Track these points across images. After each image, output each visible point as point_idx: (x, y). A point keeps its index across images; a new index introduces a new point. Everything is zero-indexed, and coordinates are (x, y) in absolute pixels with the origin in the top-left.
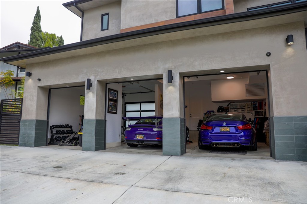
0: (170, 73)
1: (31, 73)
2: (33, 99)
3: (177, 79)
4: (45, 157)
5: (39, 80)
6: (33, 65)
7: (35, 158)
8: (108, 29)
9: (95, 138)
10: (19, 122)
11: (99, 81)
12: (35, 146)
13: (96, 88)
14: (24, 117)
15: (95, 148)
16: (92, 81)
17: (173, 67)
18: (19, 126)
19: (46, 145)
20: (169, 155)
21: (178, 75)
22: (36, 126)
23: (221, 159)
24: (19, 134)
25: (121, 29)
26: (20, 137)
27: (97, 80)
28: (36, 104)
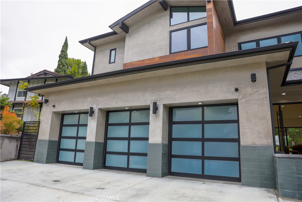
0: (155, 104)
1: (48, 100)
2: (48, 122)
3: (161, 109)
4: (50, 173)
5: (54, 106)
6: (50, 94)
7: (42, 173)
8: (114, 62)
9: (94, 158)
10: (36, 141)
11: (100, 109)
12: (46, 163)
13: (97, 115)
14: (40, 137)
15: (93, 167)
16: (94, 109)
17: (158, 99)
18: (36, 145)
19: (56, 163)
20: (152, 177)
21: (162, 106)
22: (49, 145)
23: (193, 182)
24: (35, 152)
25: (124, 63)
26: (35, 154)
27: (98, 109)
28: (50, 126)
